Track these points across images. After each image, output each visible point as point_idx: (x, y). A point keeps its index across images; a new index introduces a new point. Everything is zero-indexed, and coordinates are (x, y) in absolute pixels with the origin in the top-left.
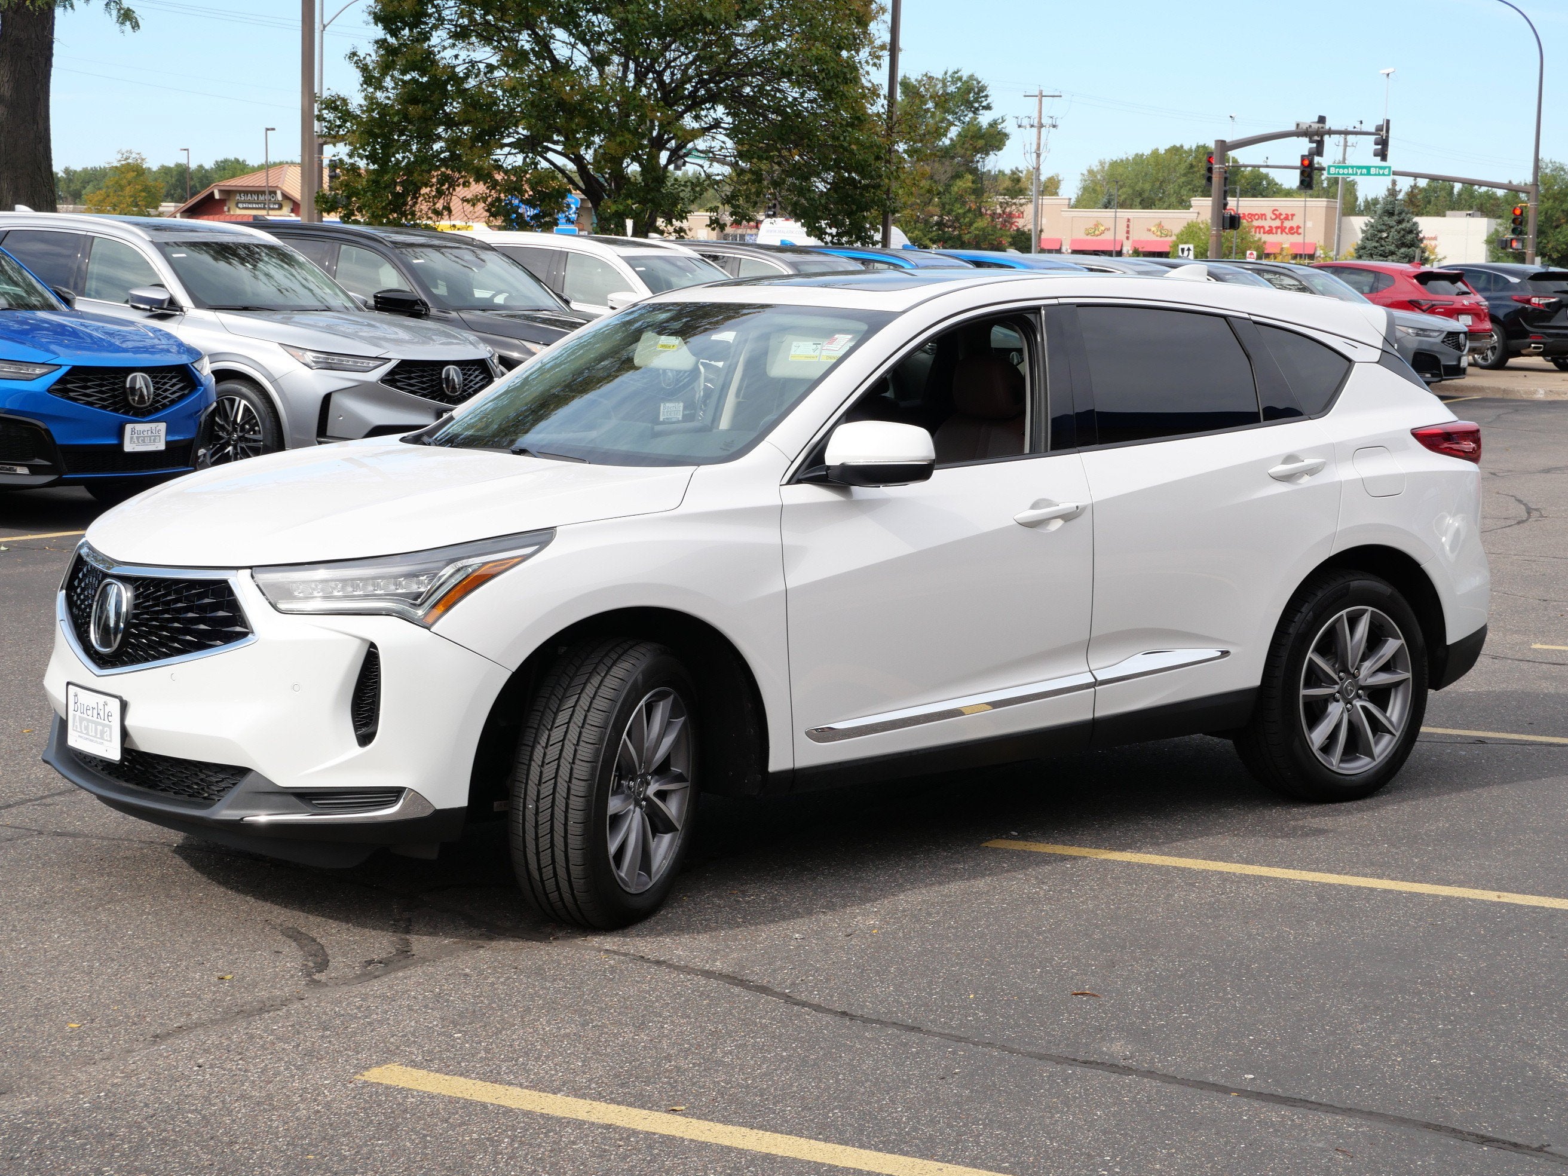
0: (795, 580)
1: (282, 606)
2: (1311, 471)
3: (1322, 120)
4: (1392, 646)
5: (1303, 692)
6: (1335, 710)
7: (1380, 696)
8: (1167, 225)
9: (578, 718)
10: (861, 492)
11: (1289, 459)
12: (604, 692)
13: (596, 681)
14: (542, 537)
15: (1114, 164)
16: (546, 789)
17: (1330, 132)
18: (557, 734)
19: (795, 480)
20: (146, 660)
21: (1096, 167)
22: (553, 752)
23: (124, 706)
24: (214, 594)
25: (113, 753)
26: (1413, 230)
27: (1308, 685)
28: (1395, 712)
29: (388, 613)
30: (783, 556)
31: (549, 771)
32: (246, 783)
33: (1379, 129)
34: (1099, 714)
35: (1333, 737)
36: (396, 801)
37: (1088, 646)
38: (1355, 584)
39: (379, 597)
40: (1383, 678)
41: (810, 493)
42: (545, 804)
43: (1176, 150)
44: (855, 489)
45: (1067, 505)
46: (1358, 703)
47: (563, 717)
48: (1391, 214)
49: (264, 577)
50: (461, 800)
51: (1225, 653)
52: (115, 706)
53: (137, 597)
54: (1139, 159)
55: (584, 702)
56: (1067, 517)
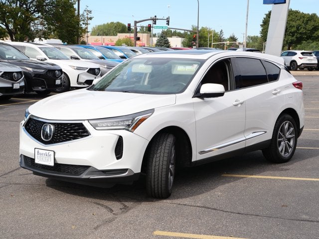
0: (197, 119)
1: (97, 128)
2: (279, 93)
3: (156, 16)
4: (292, 129)
5: (278, 140)
6: (282, 143)
7: (289, 140)
8: (112, 40)
9: (163, 151)
10: (206, 99)
11: (275, 90)
12: (167, 145)
13: (165, 143)
14: (152, 111)
15: (99, 26)
16: (157, 167)
17: (158, 19)
18: (158, 155)
19: (194, 97)
20: (59, 142)
21: (95, 27)
22: (158, 159)
23: (54, 153)
24: (78, 126)
25: (52, 164)
26: (167, 40)
27: (279, 138)
28: (291, 143)
29: (123, 129)
30: (194, 114)
31: (157, 164)
32: (89, 169)
33: (167, 18)
34: (246, 146)
35: (282, 149)
36: (126, 171)
37: (244, 131)
38: (286, 116)
39: (120, 126)
40: (290, 136)
41: (197, 100)
42: (157, 171)
43: (112, 23)
44: (205, 98)
45: (241, 101)
46: (286, 142)
47: (159, 151)
48: (162, 37)
49: (91, 122)
50: (139, 171)
51: (265, 132)
52: (52, 153)
53: (56, 128)
54: (104, 25)
55: (163, 147)
56: (241, 104)
